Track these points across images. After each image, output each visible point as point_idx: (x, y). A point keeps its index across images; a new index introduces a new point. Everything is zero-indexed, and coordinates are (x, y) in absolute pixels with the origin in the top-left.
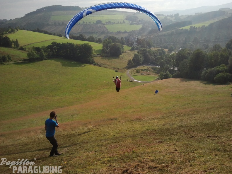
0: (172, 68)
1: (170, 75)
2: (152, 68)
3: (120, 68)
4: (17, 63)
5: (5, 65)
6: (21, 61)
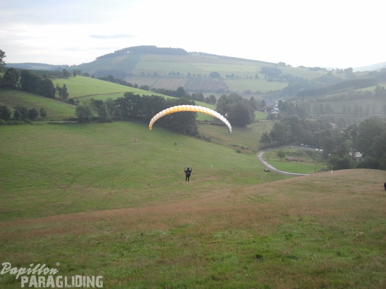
2: (307, 152)
3: (245, 147)
4: (55, 123)
5: (31, 124)
6: (63, 120)
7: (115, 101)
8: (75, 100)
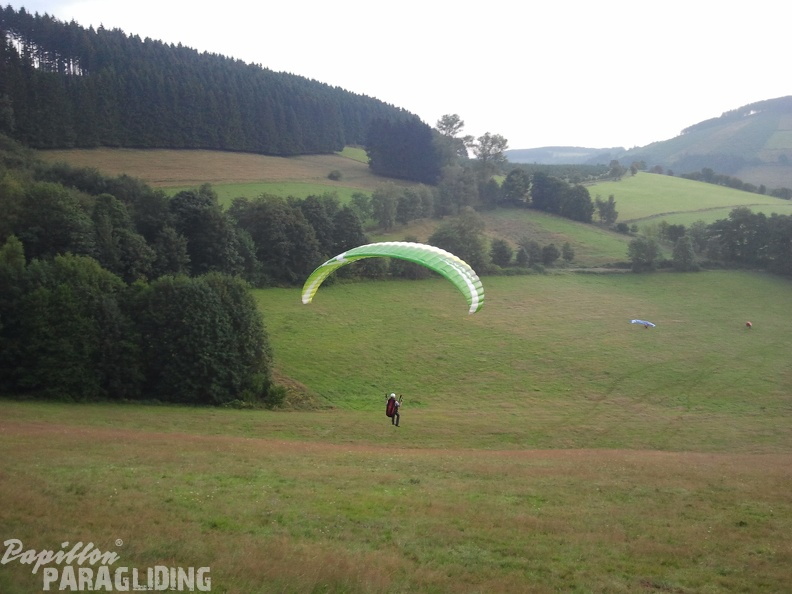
4: (589, 273)
5: (545, 274)
6: (603, 266)
7: (710, 227)
8: (630, 226)
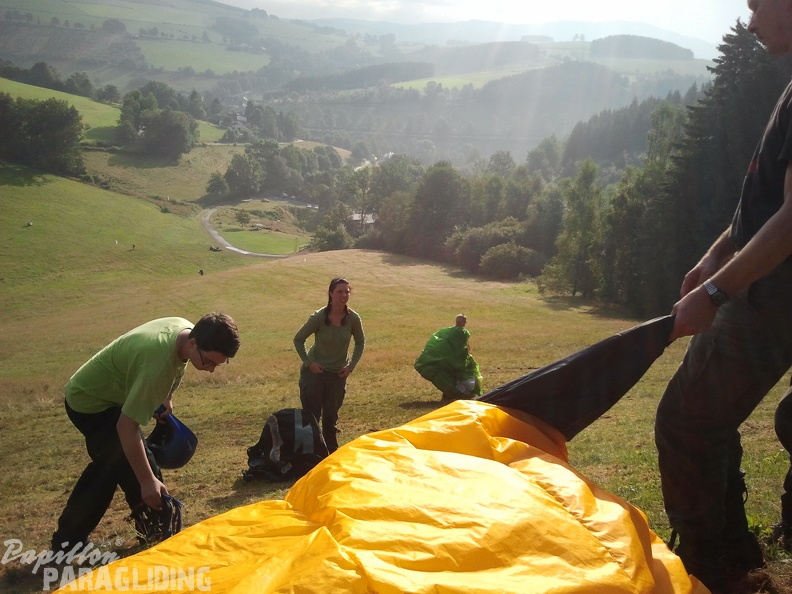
0: (356, 217)
1: (348, 239)
2: (292, 211)
3: (178, 201)
